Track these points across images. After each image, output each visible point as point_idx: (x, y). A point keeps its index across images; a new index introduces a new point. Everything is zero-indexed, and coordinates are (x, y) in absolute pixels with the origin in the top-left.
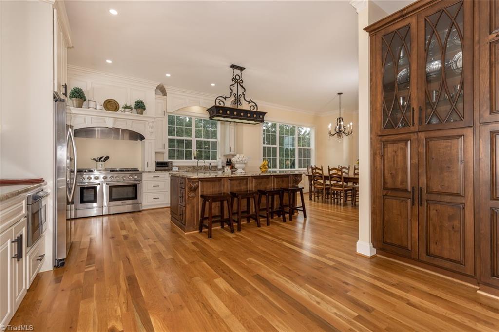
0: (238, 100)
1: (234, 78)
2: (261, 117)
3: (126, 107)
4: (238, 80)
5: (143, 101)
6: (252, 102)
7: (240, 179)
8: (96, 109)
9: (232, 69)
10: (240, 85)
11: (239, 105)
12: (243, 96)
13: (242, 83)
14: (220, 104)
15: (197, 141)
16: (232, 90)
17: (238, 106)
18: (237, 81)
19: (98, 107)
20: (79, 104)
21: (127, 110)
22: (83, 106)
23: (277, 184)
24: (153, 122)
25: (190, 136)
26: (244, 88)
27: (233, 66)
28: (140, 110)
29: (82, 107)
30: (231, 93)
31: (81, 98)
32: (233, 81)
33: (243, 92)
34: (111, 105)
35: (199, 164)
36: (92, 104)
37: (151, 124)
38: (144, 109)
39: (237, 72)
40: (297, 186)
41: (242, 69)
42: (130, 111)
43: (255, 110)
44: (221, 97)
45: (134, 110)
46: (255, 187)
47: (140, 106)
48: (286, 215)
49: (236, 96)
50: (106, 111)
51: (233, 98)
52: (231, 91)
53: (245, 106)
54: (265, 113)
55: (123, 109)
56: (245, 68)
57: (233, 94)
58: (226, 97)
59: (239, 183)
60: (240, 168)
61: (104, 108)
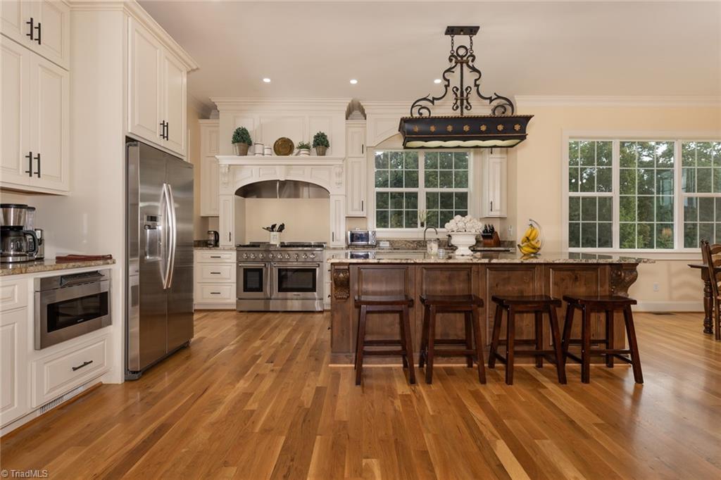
0: (462, 100)
1: (452, 55)
2: (517, 127)
3: (302, 147)
4: (462, 57)
5: (326, 134)
6: (499, 97)
7: (452, 269)
8: (263, 154)
9: (449, 37)
10: (469, 66)
11: (465, 110)
12: (474, 89)
13: (473, 61)
14: (421, 114)
15: (427, 193)
16: (448, 81)
17: (462, 114)
18: (462, 59)
19: (266, 151)
20: (243, 150)
21: (304, 151)
22: (249, 153)
23: (555, 284)
24: (341, 166)
25: (416, 185)
26: (478, 72)
27: (451, 31)
28: (321, 148)
29: (246, 155)
30: (446, 86)
31: (244, 142)
32: (451, 60)
33: (476, 80)
34: (284, 147)
35: (427, 237)
36: (258, 149)
37: (338, 170)
38: (327, 146)
39: (462, 40)
40: (621, 294)
41: (472, 31)
42: (307, 152)
43: (509, 113)
44: (425, 99)
45: (314, 150)
46: (491, 288)
47: (321, 142)
48: (591, 365)
49: (459, 93)
50: (276, 156)
51: (451, 98)
52: (447, 83)
53: (480, 109)
54: (528, 118)
55: (298, 150)
56: (478, 28)
57: (450, 89)
58: (434, 99)
59: (450, 278)
60: (464, 245)
61: (274, 153)
